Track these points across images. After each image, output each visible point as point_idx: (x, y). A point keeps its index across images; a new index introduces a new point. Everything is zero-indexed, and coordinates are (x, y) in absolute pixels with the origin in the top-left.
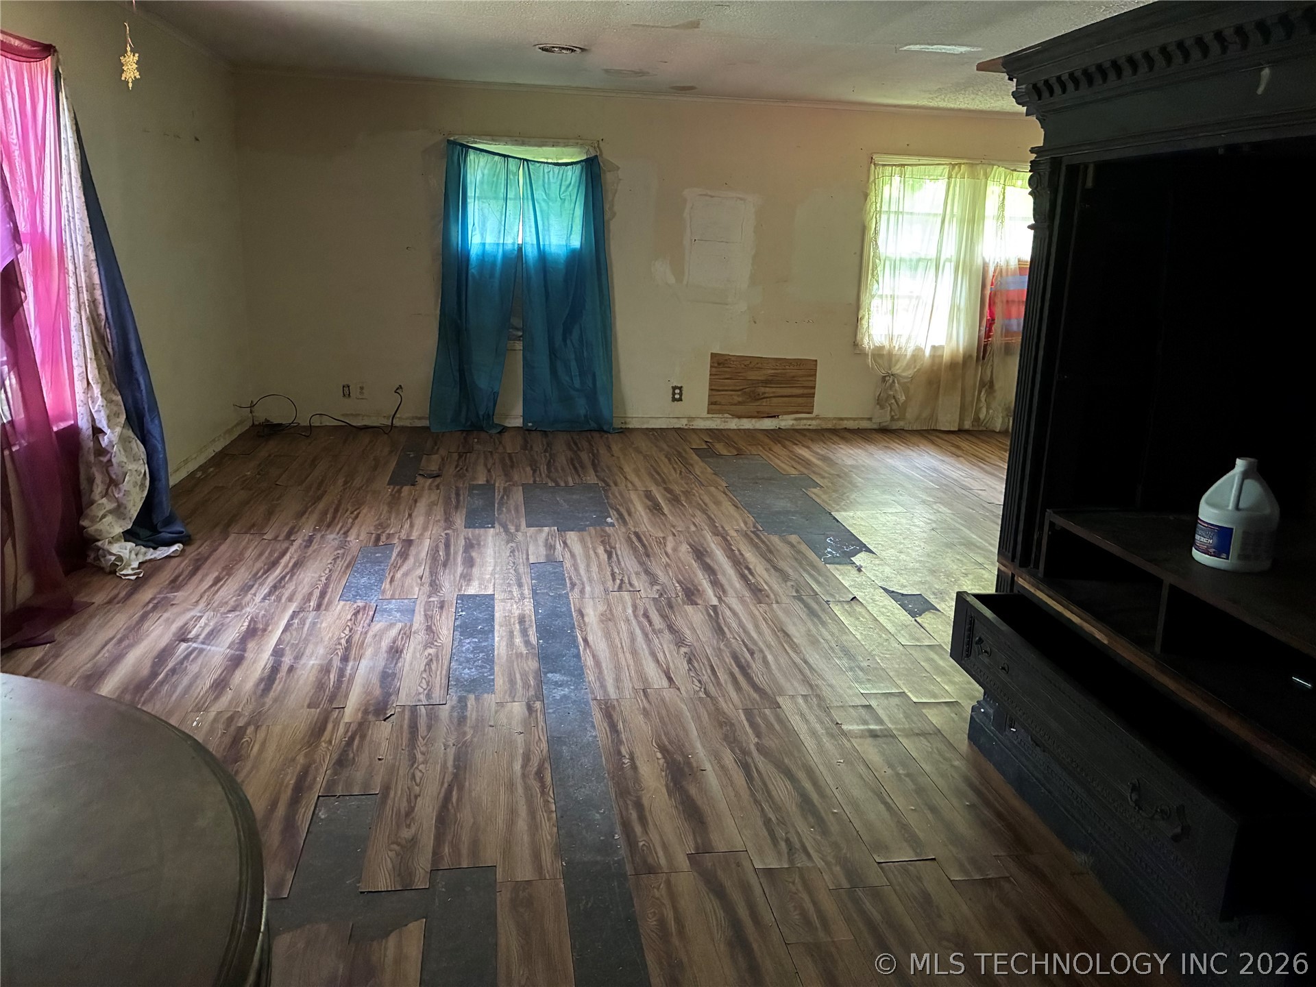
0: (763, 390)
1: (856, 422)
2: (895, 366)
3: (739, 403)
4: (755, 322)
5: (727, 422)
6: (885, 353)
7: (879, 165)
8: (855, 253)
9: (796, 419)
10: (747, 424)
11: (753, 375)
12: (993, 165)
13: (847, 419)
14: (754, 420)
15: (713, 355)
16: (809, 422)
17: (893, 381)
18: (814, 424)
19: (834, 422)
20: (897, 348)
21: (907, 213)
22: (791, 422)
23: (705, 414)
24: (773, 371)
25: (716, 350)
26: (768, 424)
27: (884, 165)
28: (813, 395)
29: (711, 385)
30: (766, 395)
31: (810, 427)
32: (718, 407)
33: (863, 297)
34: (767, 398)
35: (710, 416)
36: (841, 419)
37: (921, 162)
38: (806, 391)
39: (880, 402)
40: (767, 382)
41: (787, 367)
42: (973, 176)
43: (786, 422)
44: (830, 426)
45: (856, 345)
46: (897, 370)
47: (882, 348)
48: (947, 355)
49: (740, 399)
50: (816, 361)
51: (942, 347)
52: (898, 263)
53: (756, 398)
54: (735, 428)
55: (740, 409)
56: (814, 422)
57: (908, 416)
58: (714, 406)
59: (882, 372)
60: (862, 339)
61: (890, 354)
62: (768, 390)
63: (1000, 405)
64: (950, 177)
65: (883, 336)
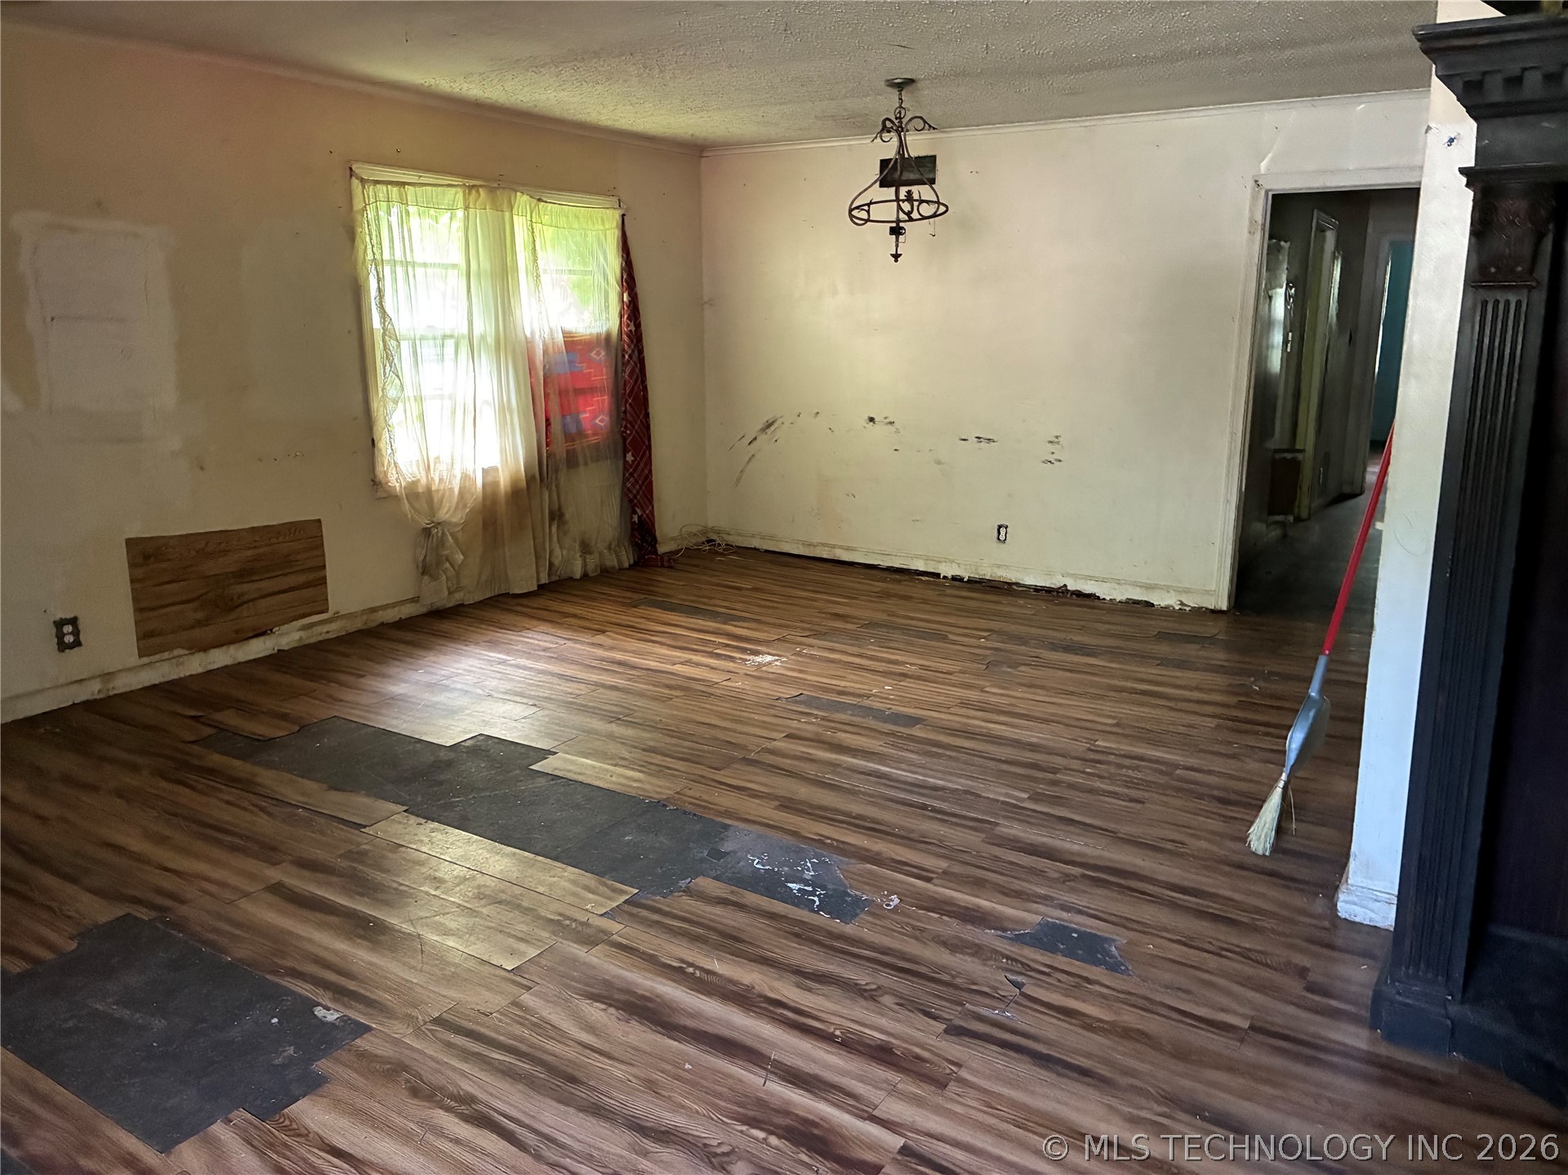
0: (239, 589)
1: (396, 609)
2: (439, 509)
3: (199, 624)
4: (202, 468)
5: (182, 664)
6: (421, 491)
7: (368, 181)
8: (349, 332)
9: (304, 628)
10: (220, 658)
11: (211, 567)
12: (516, 191)
13: (385, 607)
14: (232, 649)
15: (130, 543)
16: (326, 628)
17: (443, 533)
18: (334, 629)
19: (365, 617)
20: (437, 481)
21: (420, 265)
22: (296, 636)
23: (134, 659)
24: (250, 553)
25: (137, 530)
26: (258, 648)
27: (377, 182)
28: (323, 581)
29: (135, 600)
30: (246, 598)
31: (331, 636)
32: (156, 641)
33: (375, 405)
34: (248, 602)
35: (146, 660)
36: (373, 610)
37: (423, 180)
38: (311, 576)
39: (426, 570)
40: (245, 574)
41: (274, 540)
42: (496, 207)
43: (288, 637)
44: (358, 625)
45: (376, 483)
46: (443, 514)
47: (415, 483)
48: (504, 481)
49: (200, 615)
50: (319, 521)
51: (495, 469)
52: (418, 342)
53: (230, 606)
54: (200, 670)
55: (198, 633)
56: (334, 626)
57: (465, 582)
58: (150, 640)
59: (424, 522)
60: (386, 473)
61: (429, 491)
62: (245, 587)
63: (575, 541)
64: (467, 208)
65: (414, 464)
